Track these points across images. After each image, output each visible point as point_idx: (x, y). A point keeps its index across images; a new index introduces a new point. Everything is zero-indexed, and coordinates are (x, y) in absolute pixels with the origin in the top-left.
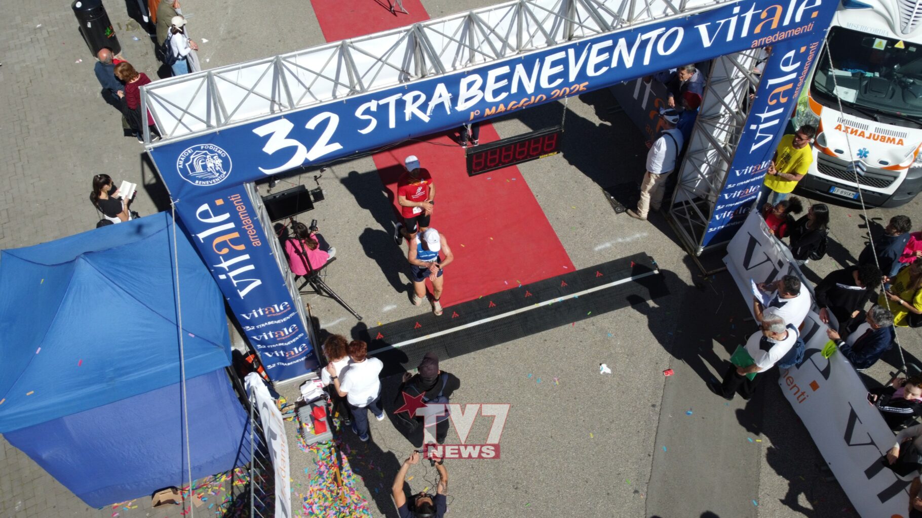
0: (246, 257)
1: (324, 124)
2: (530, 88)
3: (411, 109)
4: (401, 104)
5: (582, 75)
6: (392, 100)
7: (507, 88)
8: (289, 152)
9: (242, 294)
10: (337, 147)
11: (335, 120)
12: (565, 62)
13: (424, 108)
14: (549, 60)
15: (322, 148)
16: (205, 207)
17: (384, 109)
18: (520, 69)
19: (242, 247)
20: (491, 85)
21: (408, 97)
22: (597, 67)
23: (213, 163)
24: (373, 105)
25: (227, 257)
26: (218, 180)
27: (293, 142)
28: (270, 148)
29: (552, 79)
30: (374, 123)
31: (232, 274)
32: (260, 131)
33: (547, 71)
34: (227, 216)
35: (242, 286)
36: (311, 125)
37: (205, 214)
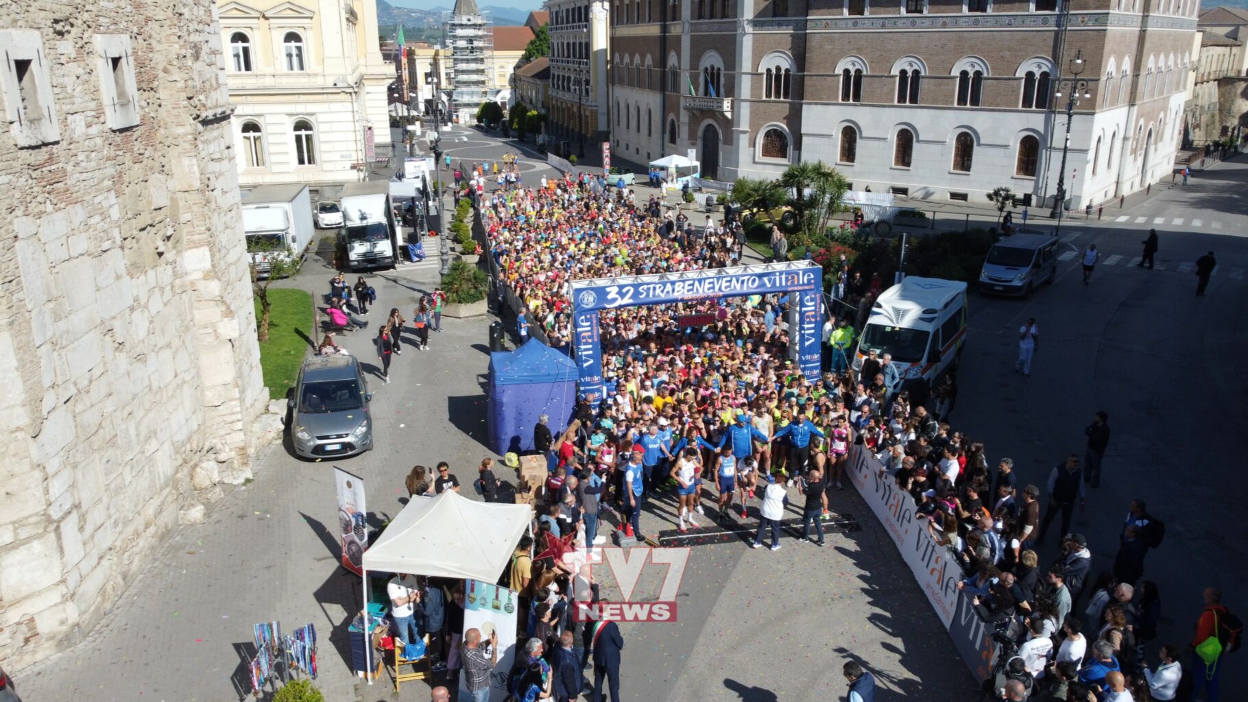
0: (590, 346)
1: (628, 291)
2: (701, 290)
3: (658, 291)
4: (654, 288)
5: (720, 289)
6: (652, 286)
7: (692, 290)
8: (615, 300)
9: (585, 365)
10: (631, 301)
11: (632, 290)
12: (713, 283)
13: (662, 291)
14: (707, 281)
15: (627, 300)
16: (583, 317)
17: (649, 289)
18: (697, 284)
19: (590, 341)
20: (687, 288)
21: (657, 286)
22: (726, 288)
23: (591, 299)
24: (645, 287)
25: (585, 344)
26: (591, 306)
27: (617, 296)
28: (609, 297)
29: (709, 289)
30: (645, 294)
31: (585, 353)
32: (608, 290)
33: (707, 286)
34: (588, 324)
35: (586, 361)
36: (624, 290)
37: (582, 321)
